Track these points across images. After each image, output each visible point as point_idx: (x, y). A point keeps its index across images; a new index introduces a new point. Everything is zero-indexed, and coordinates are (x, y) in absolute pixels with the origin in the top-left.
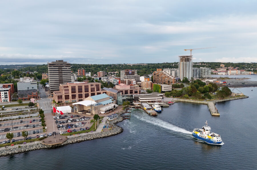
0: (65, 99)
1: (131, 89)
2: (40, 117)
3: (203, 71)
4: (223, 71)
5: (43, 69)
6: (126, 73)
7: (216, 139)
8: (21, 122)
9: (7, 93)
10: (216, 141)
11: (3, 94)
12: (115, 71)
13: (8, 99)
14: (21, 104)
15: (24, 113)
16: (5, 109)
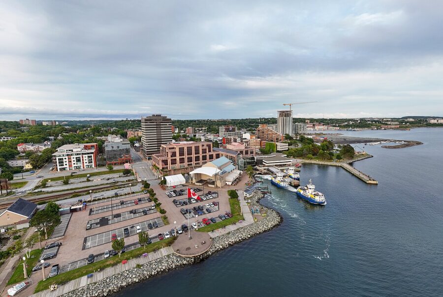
0: (172, 164)
1: (247, 149)
2: (146, 193)
3: (299, 127)
4: (310, 127)
5: (123, 125)
6: (226, 129)
7: (319, 199)
8: (121, 204)
9: (91, 156)
10: (318, 201)
11: (87, 158)
12: (202, 127)
13: (93, 164)
14: (111, 171)
15: (121, 186)
16: (90, 179)
